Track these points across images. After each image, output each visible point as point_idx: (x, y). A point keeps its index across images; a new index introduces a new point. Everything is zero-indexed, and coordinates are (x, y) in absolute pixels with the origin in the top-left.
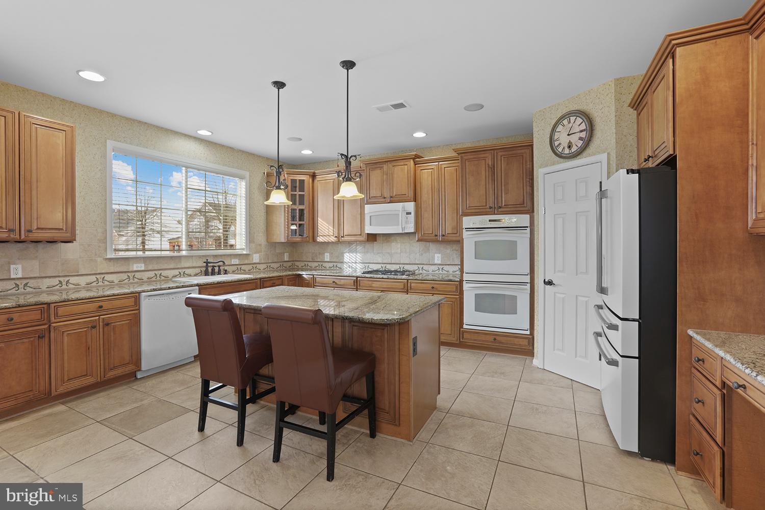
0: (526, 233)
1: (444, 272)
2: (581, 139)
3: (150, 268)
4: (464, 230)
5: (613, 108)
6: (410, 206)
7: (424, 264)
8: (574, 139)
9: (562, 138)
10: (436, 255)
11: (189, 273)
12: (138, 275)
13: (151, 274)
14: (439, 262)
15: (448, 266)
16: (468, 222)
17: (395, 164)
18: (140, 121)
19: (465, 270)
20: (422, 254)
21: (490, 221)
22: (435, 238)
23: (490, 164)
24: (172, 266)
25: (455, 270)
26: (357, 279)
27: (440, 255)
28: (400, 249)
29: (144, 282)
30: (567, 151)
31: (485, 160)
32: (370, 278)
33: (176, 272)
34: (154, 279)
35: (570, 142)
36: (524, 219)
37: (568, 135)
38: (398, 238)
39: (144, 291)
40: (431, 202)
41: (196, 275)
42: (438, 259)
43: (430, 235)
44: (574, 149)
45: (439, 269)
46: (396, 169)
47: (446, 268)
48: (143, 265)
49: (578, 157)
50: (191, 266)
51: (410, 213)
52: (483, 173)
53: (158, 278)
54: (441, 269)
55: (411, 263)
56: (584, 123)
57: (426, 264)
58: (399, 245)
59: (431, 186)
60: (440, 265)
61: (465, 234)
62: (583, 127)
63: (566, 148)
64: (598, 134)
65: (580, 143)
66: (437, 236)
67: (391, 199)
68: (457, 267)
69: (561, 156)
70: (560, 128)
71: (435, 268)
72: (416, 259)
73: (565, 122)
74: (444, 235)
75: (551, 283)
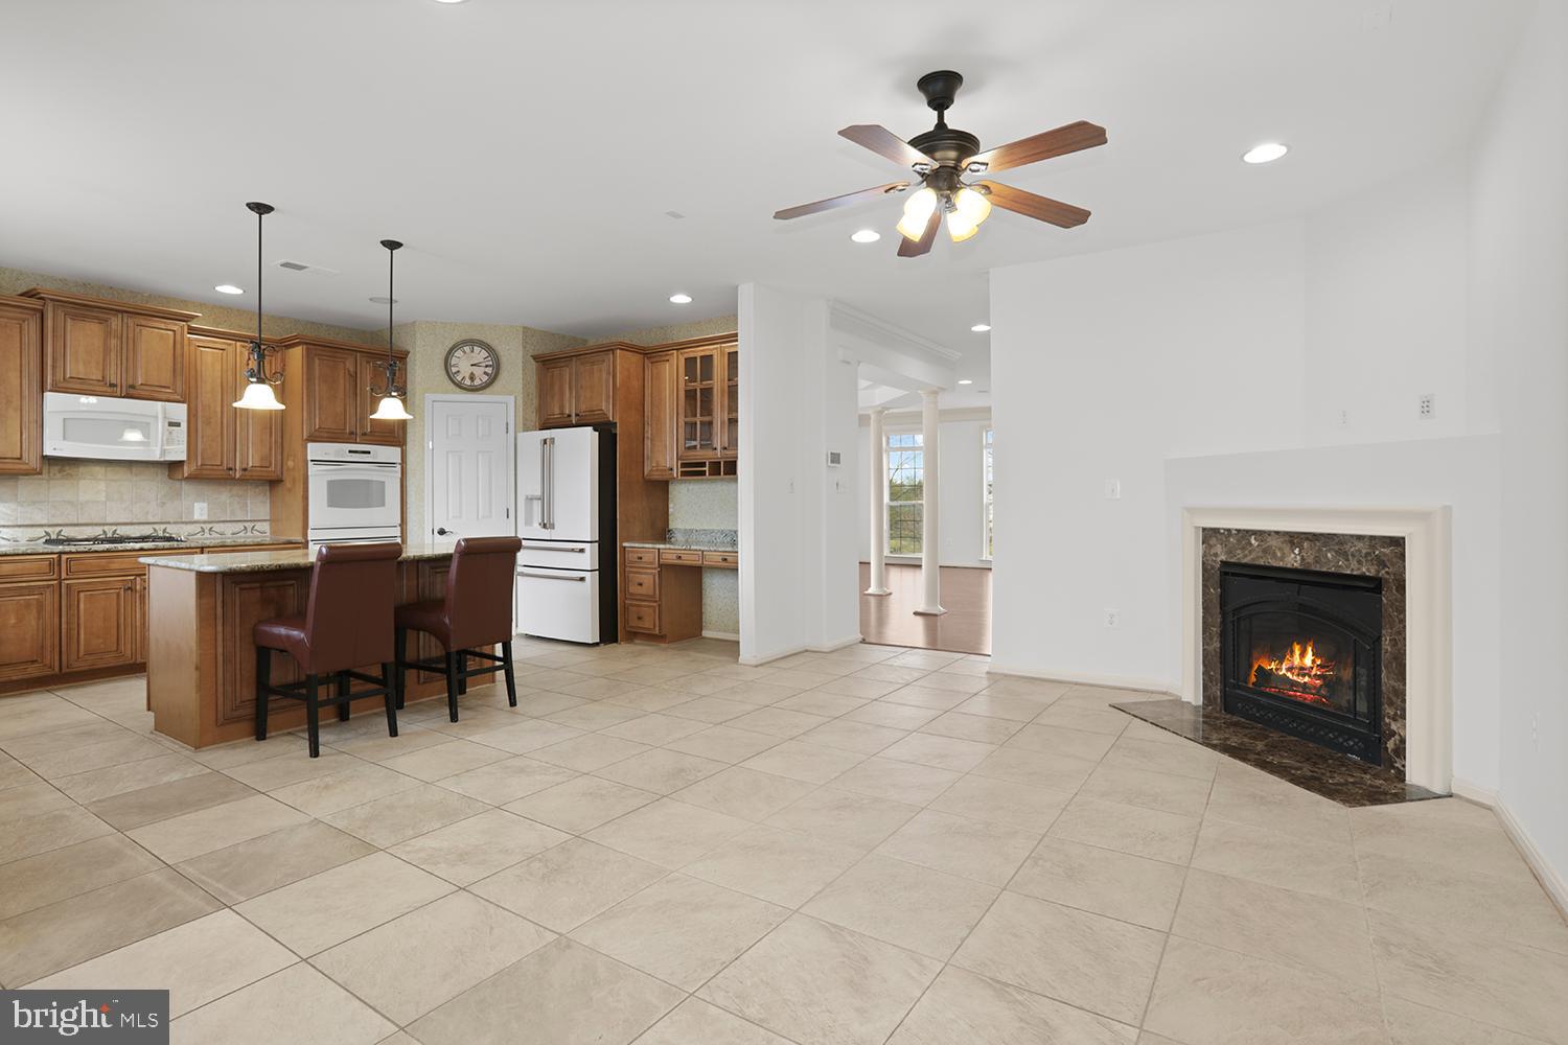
0: (396, 472)
1: (214, 535)
2: (485, 373)
4: (310, 464)
5: (521, 354)
7: (169, 523)
8: (478, 371)
9: (463, 364)
10: (197, 506)
14: (205, 518)
15: (221, 525)
16: (315, 450)
17: (143, 323)
19: (311, 524)
20: (164, 503)
21: (350, 452)
22: (222, 473)
23: (352, 369)
25: (236, 530)
27: (205, 505)
28: (104, 494)
30: (468, 382)
31: (344, 363)
32: (103, 552)
35: (472, 373)
36: (391, 453)
37: (472, 365)
38: (99, 470)
40: (219, 409)
42: (200, 510)
43: (217, 468)
44: (477, 382)
45: (204, 531)
46: (145, 331)
47: (217, 527)
49: (482, 392)
51: (178, 425)
52: (342, 381)
54: (206, 531)
55: (135, 521)
56: (490, 358)
57: (175, 523)
58: (102, 486)
59: (219, 381)
60: (204, 522)
61: (312, 469)
62: (489, 361)
63: (467, 379)
64: (503, 375)
65: (485, 378)
66: (231, 469)
67: (131, 391)
68: (241, 526)
69: (459, 385)
70: (459, 353)
71: (196, 528)
72: (147, 513)
73: (467, 349)
74: (245, 470)
75: (442, 532)
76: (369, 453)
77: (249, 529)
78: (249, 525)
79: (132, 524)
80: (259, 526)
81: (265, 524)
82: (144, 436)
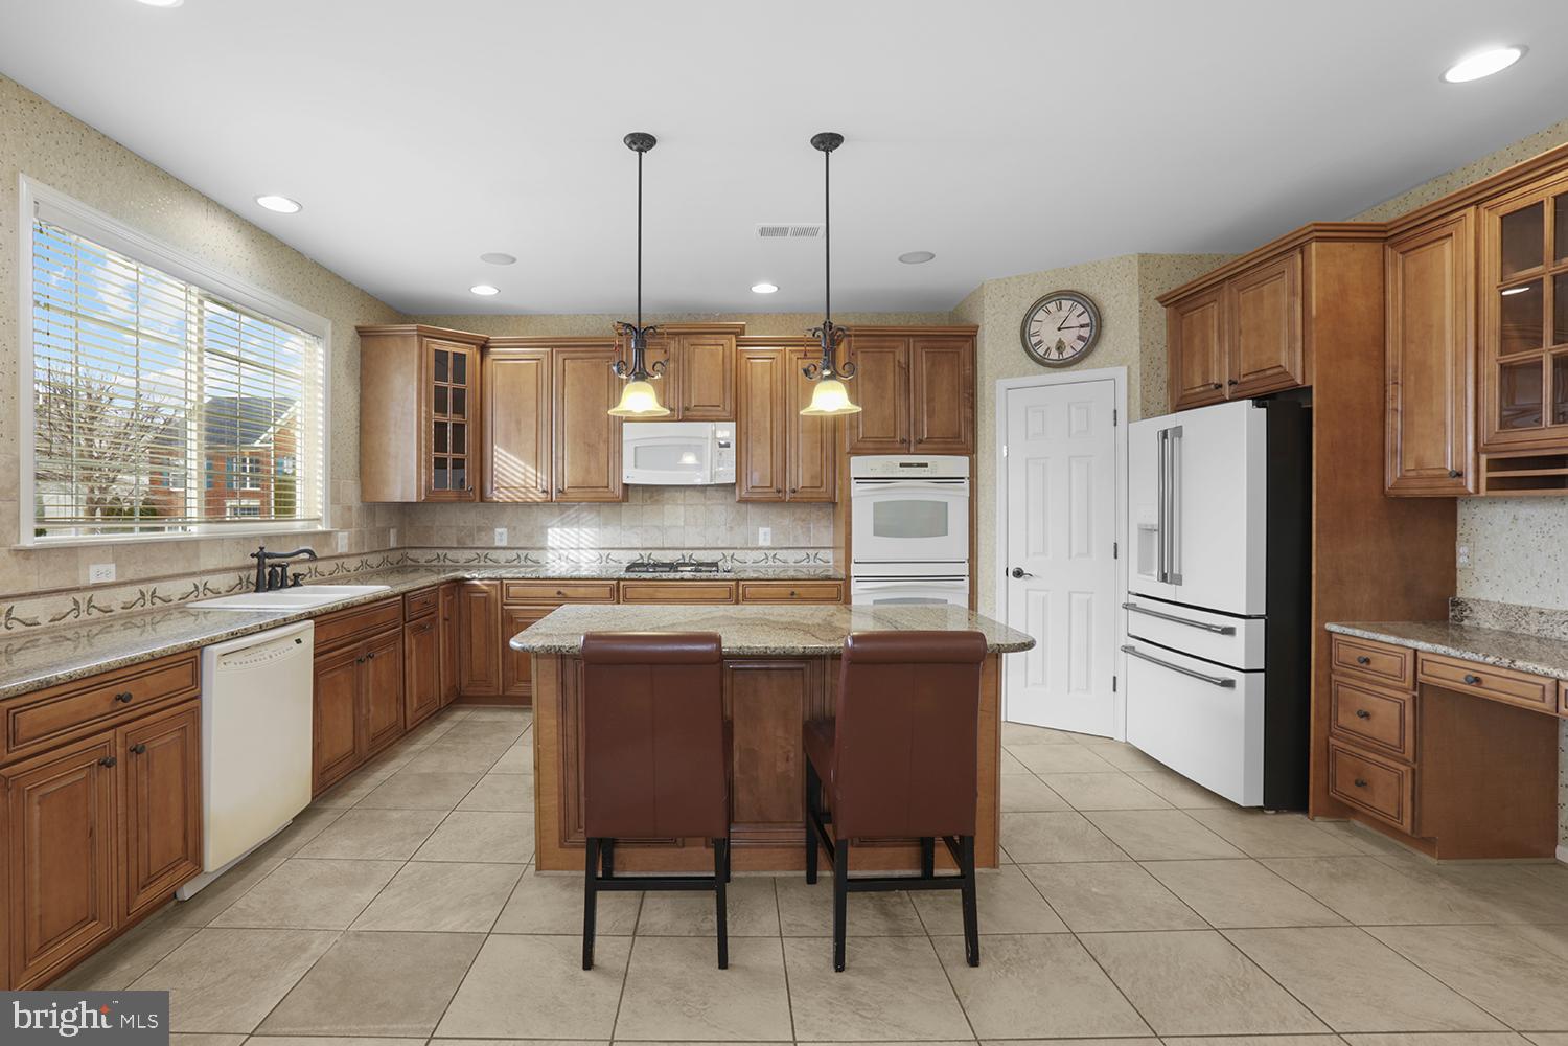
0: (963, 489)
1: (778, 563)
2: (1080, 338)
3: (129, 576)
4: (853, 482)
5: (1137, 299)
6: (726, 431)
7: (736, 549)
8: (1069, 337)
9: (1046, 331)
10: (762, 531)
11: (216, 587)
12: (100, 599)
13: (129, 594)
14: (768, 543)
15: (785, 551)
16: (860, 465)
17: (697, 342)
18: (104, 136)
19: (855, 556)
20: (732, 528)
21: (901, 465)
22: (776, 495)
23: (903, 360)
24: (178, 569)
25: (799, 558)
26: (618, 583)
27: (768, 530)
28: (682, 519)
29: (115, 619)
30: (1054, 355)
31: (894, 353)
32: (650, 580)
33: (186, 585)
34: (138, 608)
35: (1060, 341)
36: (957, 465)
37: (1059, 329)
38: (679, 495)
39: (214, 642)
40: (768, 425)
41: (230, 591)
42: (764, 536)
43: (766, 490)
44: (1068, 353)
45: (767, 558)
46: (698, 350)
47: (781, 554)
48: (112, 567)
49: (1074, 367)
50: (220, 566)
51: (727, 445)
52: (890, 377)
53: (148, 605)
54: (770, 558)
55: (707, 546)
56: (1086, 314)
57: (741, 549)
58: (681, 509)
59: (769, 393)
60: (769, 549)
61: (856, 489)
62: (1085, 319)
63: (1053, 350)
64: (1109, 333)
65: (1080, 345)
66: (779, 491)
67: (687, 413)
68: (802, 554)
69: (1042, 362)
70: (1041, 315)
71: (760, 555)
72: (718, 538)
73: (1052, 306)
74: (794, 491)
75: (1019, 574)
76: (926, 465)
77: (812, 557)
78: (812, 553)
79: (705, 549)
80: (822, 554)
81: (828, 551)
82: (697, 459)
